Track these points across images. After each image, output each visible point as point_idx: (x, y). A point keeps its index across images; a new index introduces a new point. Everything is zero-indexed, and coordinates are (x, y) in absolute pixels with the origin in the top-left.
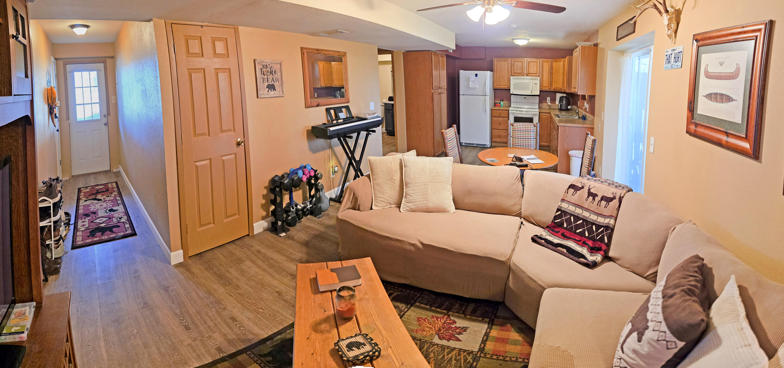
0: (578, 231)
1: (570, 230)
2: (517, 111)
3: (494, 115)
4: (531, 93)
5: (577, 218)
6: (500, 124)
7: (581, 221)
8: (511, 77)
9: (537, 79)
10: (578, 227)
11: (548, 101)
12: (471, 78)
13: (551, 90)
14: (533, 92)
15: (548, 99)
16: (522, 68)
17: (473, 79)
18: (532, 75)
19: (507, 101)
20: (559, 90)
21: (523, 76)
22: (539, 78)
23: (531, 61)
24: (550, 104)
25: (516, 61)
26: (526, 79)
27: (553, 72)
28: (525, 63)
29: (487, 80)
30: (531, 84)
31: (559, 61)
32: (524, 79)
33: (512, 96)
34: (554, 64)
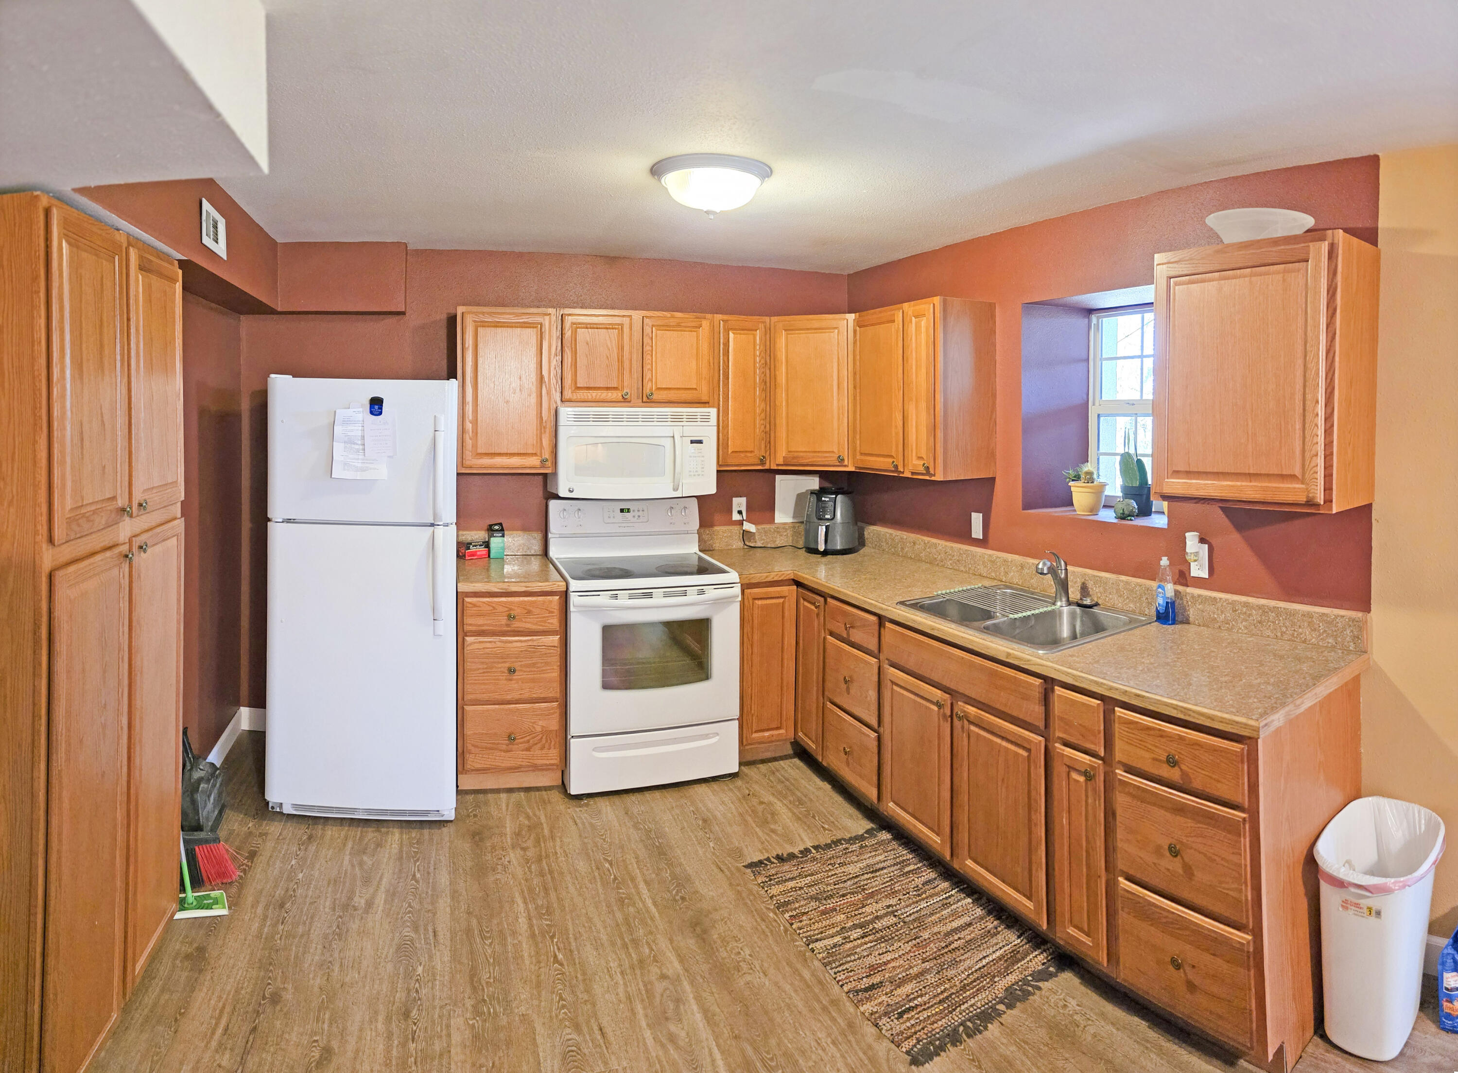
2: (615, 592)
3: (475, 623)
4: (676, 489)
6: (512, 671)
8: (564, 410)
9: (706, 418)
11: (740, 512)
12: (347, 422)
13: (767, 467)
14: (685, 481)
15: (740, 506)
16: (621, 361)
17: (356, 431)
18: (672, 395)
19: (525, 529)
20: (795, 461)
21: (625, 401)
22: (713, 412)
23: (666, 327)
24: (749, 527)
25: (587, 326)
26: (648, 419)
27: (774, 378)
28: (637, 336)
29: (441, 436)
30: (668, 443)
31: (816, 325)
32: (632, 419)
33: (553, 504)
34: (782, 341)
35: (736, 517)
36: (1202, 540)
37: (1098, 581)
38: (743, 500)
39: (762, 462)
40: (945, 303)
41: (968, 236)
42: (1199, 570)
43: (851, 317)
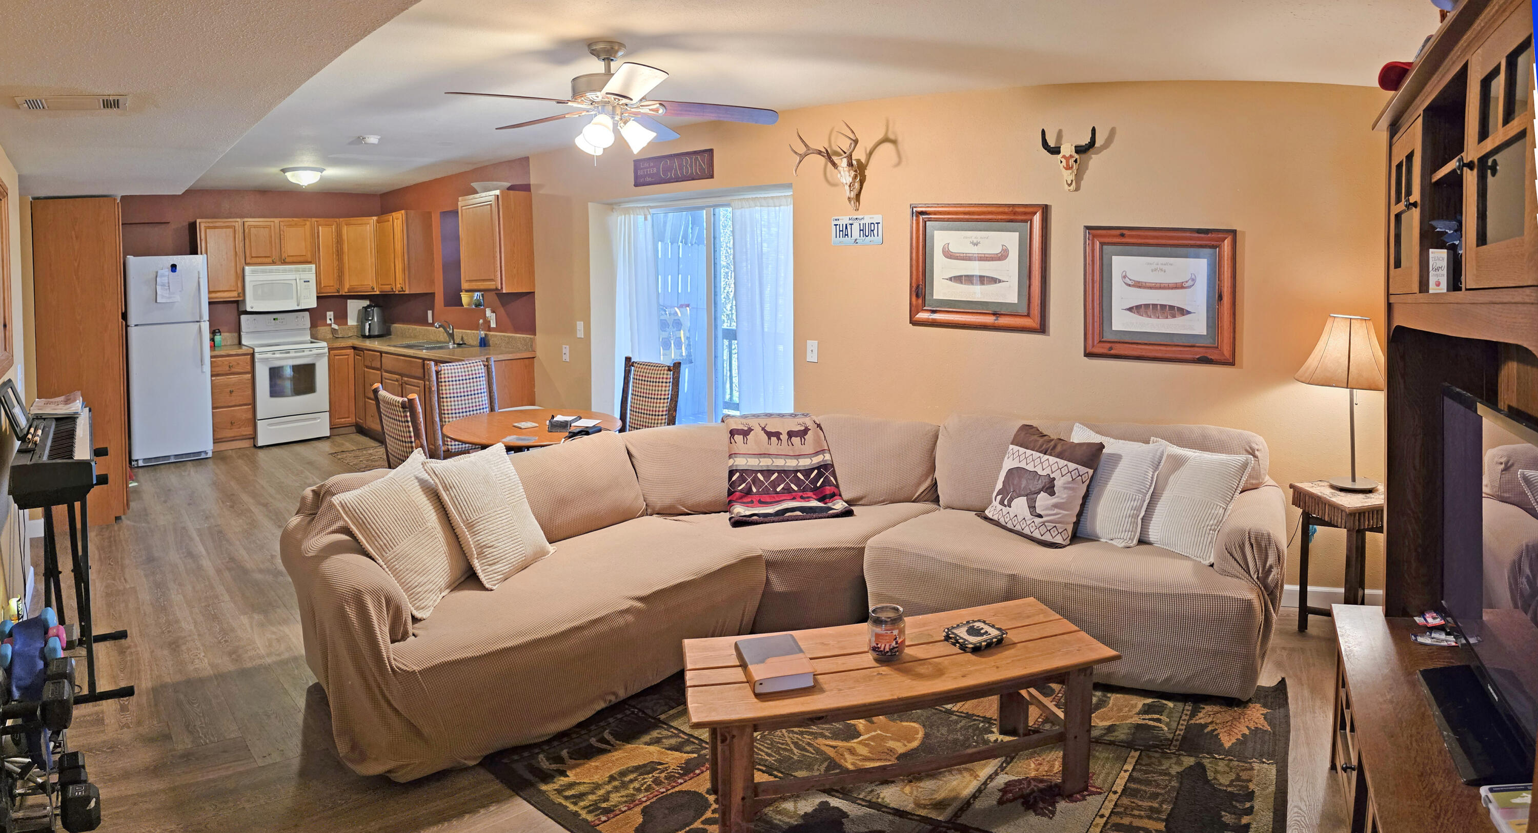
0: (778, 489)
1: (766, 492)
2: (274, 352)
3: (218, 370)
4: (298, 305)
5: (768, 472)
6: (231, 392)
7: (776, 475)
8: (247, 268)
9: (310, 270)
10: (775, 484)
11: (330, 319)
12: (163, 276)
13: (340, 294)
14: (302, 301)
15: (330, 315)
16: (271, 242)
17: (165, 280)
18: (295, 259)
19: (229, 332)
20: (355, 290)
21: (274, 263)
22: (313, 266)
23: (290, 226)
24: (335, 326)
25: (255, 227)
26: (285, 271)
27: (342, 249)
28: (277, 231)
29: (201, 280)
30: (293, 282)
31: (359, 222)
32: (278, 271)
33: (243, 317)
34: (345, 230)
35: (329, 322)
36: (493, 312)
37: (467, 334)
38: (332, 313)
39: (338, 292)
40: (407, 214)
41: (414, 183)
42: (493, 325)
43: (375, 218)
